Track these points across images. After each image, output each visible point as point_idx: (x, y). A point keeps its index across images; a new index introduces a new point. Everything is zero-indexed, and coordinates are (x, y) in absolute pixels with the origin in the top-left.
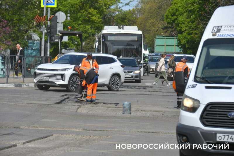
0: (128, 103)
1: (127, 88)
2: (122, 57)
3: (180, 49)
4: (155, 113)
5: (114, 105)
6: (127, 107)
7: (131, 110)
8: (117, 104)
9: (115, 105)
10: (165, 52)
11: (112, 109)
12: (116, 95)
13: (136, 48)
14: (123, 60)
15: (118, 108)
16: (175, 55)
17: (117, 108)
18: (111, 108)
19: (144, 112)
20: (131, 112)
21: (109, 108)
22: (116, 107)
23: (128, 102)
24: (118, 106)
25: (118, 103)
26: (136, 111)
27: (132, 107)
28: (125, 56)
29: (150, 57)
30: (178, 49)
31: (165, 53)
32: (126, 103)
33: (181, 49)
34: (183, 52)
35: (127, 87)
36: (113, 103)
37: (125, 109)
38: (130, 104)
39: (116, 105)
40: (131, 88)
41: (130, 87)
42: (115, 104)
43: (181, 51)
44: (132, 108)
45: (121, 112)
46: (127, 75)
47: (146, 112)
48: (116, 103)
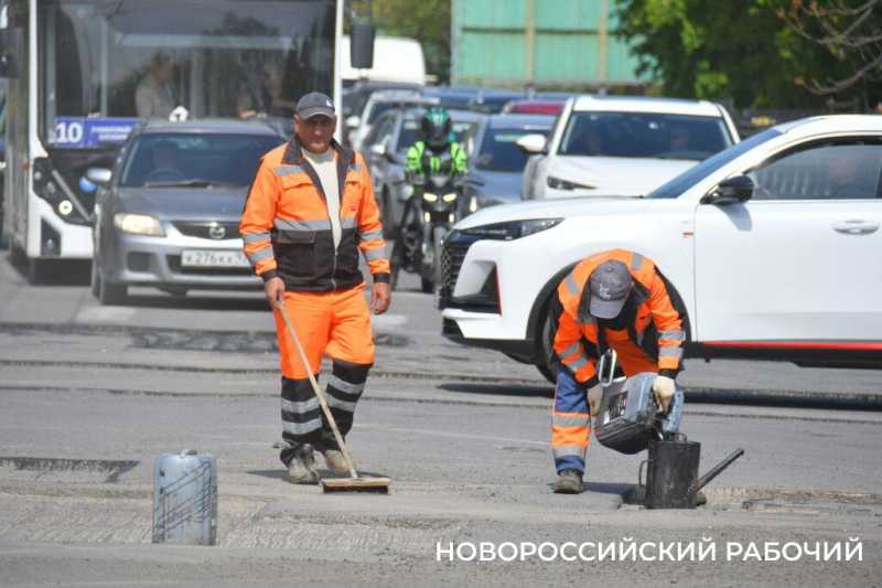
0: (193, 460)
1: (216, 349)
2: (189, 118)
3: (634, 62)
4: (398, 532)
5: (99, 478)
6: (188, 492)
7: (214, 514)
8: (126, 466)
9: (107, 474)
10: (529, 77)
11: (75, 508)
12: (120, 397)
13: (293, 53)
14: (197, 143)
15: (127, 494)
16: (587, 104)
17: (117, 495)
18: (71, 501)
19: (313, 529)
20: (213, 529)
21: (60, 501)
22: (110, 486)
23: (193, 453)
24: (129, 482)
25: (132, 464)
26: (256, 518)
27: (220, 490)
28: (213, 107)
29: (405, 121)
30: (622, 62)
31: (529, 85)
32: (180, 462)
33: (648, 58)
34: (661, 82)
35: (212, 343)
36: (92, 463)
37: (171, 502)
38: (208, 465)
39: (113, 479)
40: (242, 350)
41: (239, 340)
42: (107, 465)
43: (647, 76)
44: (229, 497)
45: (143, 530)
46: (218, 255)
47: (329, 531)
48: (114, 464)
